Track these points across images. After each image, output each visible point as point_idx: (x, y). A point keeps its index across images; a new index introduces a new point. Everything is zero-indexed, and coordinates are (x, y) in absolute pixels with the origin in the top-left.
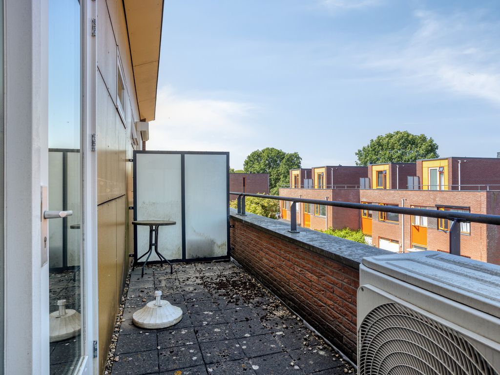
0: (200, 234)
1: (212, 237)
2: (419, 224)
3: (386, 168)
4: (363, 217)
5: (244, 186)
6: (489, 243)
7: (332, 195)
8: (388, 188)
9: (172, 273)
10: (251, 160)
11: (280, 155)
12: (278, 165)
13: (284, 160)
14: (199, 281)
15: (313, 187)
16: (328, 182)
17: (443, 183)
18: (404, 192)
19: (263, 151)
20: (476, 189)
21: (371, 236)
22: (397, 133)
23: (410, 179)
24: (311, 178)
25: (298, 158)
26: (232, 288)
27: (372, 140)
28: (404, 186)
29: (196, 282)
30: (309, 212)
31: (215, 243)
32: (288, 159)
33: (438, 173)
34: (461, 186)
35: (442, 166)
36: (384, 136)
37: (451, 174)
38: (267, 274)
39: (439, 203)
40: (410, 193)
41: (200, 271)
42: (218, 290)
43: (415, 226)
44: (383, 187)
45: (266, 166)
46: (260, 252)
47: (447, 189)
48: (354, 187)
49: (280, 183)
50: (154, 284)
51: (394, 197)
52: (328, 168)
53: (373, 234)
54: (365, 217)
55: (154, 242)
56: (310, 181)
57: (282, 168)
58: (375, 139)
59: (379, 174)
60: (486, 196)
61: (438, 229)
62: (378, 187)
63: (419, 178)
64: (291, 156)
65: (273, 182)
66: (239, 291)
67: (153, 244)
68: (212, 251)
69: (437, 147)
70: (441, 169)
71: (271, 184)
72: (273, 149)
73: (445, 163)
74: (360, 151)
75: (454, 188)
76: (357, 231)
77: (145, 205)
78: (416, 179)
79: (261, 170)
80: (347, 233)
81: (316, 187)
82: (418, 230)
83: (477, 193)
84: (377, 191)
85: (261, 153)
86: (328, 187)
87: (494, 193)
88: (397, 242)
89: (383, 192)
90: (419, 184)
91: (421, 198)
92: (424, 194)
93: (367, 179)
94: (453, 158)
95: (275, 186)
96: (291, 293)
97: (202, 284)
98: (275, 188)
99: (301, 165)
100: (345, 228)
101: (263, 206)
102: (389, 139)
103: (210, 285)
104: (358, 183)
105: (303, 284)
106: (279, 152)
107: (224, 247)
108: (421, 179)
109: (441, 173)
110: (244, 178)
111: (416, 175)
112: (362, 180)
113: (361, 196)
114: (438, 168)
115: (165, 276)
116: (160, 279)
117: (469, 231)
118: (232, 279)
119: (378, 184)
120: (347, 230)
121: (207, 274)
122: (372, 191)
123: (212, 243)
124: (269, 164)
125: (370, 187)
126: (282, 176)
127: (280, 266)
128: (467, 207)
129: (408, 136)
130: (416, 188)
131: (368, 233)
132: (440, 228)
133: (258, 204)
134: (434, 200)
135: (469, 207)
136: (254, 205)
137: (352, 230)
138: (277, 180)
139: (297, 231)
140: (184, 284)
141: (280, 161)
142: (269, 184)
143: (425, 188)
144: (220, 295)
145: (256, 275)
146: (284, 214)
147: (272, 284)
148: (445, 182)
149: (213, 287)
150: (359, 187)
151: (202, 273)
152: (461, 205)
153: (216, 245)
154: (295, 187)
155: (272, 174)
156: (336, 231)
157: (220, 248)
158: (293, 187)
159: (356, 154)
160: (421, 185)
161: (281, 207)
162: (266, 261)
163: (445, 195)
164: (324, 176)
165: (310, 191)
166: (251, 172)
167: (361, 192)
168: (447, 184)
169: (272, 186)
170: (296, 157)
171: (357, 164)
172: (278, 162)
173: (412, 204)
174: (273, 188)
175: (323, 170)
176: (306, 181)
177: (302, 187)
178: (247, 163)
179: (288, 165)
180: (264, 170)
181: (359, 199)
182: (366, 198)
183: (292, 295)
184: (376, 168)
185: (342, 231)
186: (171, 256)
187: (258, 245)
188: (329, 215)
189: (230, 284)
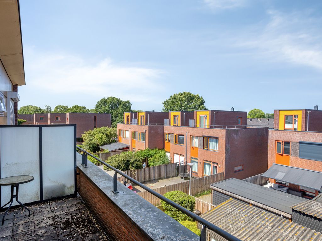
0: (55, 182)
1: (63, 183)
2: (194, 146)
3: (178, 114)
4: (165, 141)
5: (95, 121)
6: (226, 156)
7: (148, 129)
8: (179, 126)
9: (29, 216)
10: (100, 105)
11: (119, 102)
12: (117, 107)
13: (121, 105)
14: (50, 222)
15: (138, 124)
16: (147, 121)
17: (206, 124)
18: (187, 128)
19: (108, 99)
20: (221, 127)
21: (169, 152)
22: (184, 93)
23: (190, 121)
24: (136, 118)
25: (130, 104)
26: (74, 226)
27: (171, 96)
28: (187, 125)
29: (47, 224)
30: (135, 138)
31: (65, 186)
32: (123, 104)
33: (204, 118)
34: (215, 126)
35: (206, 114)
36: (178, 94)
37: (210, 119)
38: (99, 215)
39: (204, 135)
40: (190, 128)
41: (52, 211)
42: (64, 230)
43: (192, 147)
44: (176, 125)
45: (110, 108)
46: (95, 198)
47: (208, 127)
48: (161, 124)
49: (118, 119)
50: (12, 231)
51: (182, 130)
52: (147, 113)
53: (170, 151)
54: (167, 141)
55: (15, 194)
56: (136, 120)
57: (120, 110)
58: (173, 95)
59: (174, 117)
60: (225, 131)
61: (203, 149)
62: (174, 125)
63: (195, 120)
64: (126, 102)
65: (114, 118)
66: (79, 229)
67: (14, 196)
68: (63, 192)
69: (204, 101)
70: (206, 116)
71: (112, 120)
72: (115, 97)
73: (207, 113)
74: (165, 102)
75: (211, 127)
76: (162, 150)
77: (8, 166)
78: (193, 121)
79: (106, 111)
80: (156, 151)
81: (139, 124)
82: (194, 149)
83: (222, 130)
84: (173, 127)
85: (107, 100)
86: (146, 124)
87: (229, 130)
88: (183, 156)
89: (176, 128)
90: (195, 124)
91: (195, 132)
92: (197, 129)
93: (168, 120)
94: (211, 110)
95: (115, 121)
96: (113, 234)
97: (52, 225)
98: (115, 122)
99: (131, 108)
100: (156, 148)
101: (107, 135)
102: (180, 96)
103: (59, 225)
104: (163, 122)
105: (120, 232)
106: (118, 100)
107: (72, 188)
108: (196, 120)
109: (206, 118)
110: (95, 117)
111: (193, 119)
112: (165, 120)
113: (164, 129)
114: (204, 116)
115: (24, 220)
116: (19, 223)
117: (217, 150)
118: (75, 216)
119: (174, 123)
120: (157, 150)
121: (58, 213)
122: (170, 127)
123: (64, 186)
124: (112, 107)
125: (170, 124)
126: (119, 115)
127: (107, 214)
128: (217, 137)
129: (190, 94)
130: (193, 126)
131: (168, 151)
132: (204, 148)
133: (104, 133)
134: (202, 133)
135: (218, 137)
136: (101, 134)
137: (159, 149)
138: (117, 117)
139: (118, 192)
140: (38, 227)
141: (119, 105)
142: (111, 119)
143: (198, 126)
144: (64, 236)
145: (92, 212)
146: (119, 140)
147: (102, 223)
148: (207, 123)
149: (61, 227)
150: (163, 124)
151: (54, 212)
152: (214, 136)
153: (66, 187)
154: (127, 123)
155: (113, 113)
156: (151, 150)
157: (70, 189)
158: (126, 123)
159: (163, 103)
160: (196, 124)
161: (118, 135)
162: (98, 206)
163: (207, 130)
164: (144, 117)
165: (136, 126)
166: (99, 113)
167: (165, 127)
168: (208, 124)
169: (113, 121)
170: (128, 103)
171: (163, 109)
172: (117, 106)
173: (191, 135)
174: (114, 122)
175: (144, 114)
176: (133, 120)
177: (131, 123)
178: (97, 106)
179: (123, 108)
180: (108, 111)
181: (164, 131)
182: (167, 131)
183: (114, 236)
184: (173, 114)
185: (154, 150)
186: (31, 200)
187: (93, 193)
188: (146, 141)
189: (73, 222)
